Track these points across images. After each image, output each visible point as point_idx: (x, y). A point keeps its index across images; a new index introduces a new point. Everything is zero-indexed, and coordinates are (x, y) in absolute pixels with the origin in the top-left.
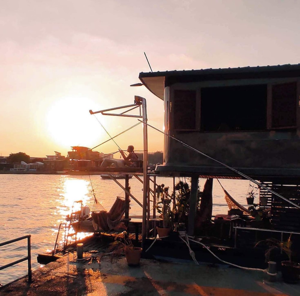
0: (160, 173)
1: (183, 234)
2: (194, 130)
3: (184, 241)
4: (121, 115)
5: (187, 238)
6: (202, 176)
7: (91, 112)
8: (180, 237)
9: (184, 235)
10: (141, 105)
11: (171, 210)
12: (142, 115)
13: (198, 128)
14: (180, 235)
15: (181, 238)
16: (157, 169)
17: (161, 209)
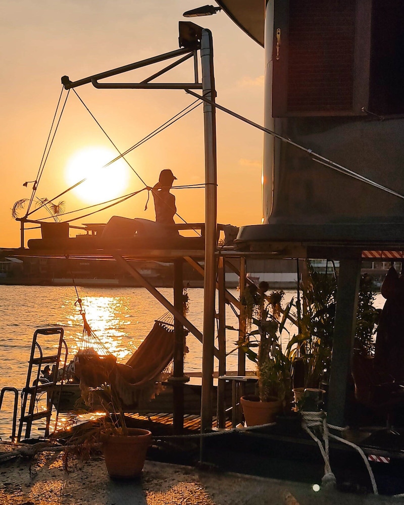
0: (251, 249)
1: (313, 418)
2: (352, 114)
3: (316, 440)
4: (145, 85)
5: (325, 429)
6: (373, 252)
7: (67, 83)
8: (305, 426)
9: (317, 421)
10: (199, 51)
11: (283, 353)
12: (200, 81)
13: (362, 108)
14: (304, 421)
15: (309, 431)
16: (241, 236)
17: (256, 350)
